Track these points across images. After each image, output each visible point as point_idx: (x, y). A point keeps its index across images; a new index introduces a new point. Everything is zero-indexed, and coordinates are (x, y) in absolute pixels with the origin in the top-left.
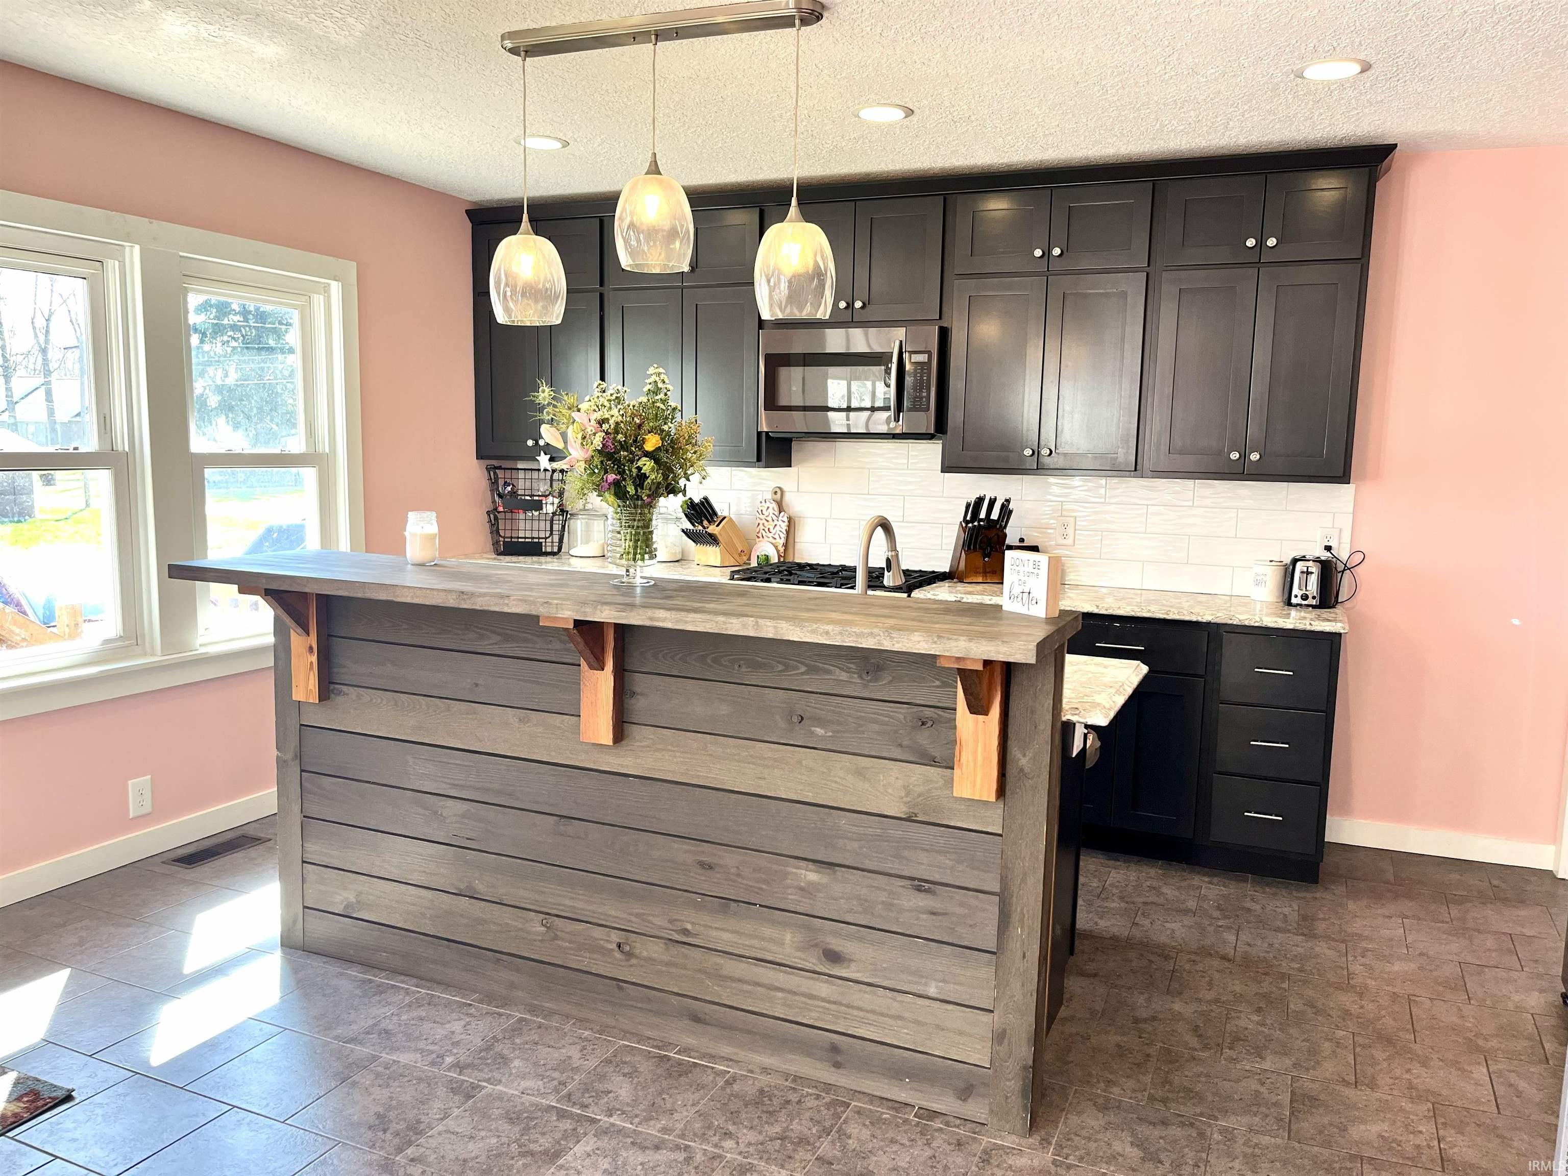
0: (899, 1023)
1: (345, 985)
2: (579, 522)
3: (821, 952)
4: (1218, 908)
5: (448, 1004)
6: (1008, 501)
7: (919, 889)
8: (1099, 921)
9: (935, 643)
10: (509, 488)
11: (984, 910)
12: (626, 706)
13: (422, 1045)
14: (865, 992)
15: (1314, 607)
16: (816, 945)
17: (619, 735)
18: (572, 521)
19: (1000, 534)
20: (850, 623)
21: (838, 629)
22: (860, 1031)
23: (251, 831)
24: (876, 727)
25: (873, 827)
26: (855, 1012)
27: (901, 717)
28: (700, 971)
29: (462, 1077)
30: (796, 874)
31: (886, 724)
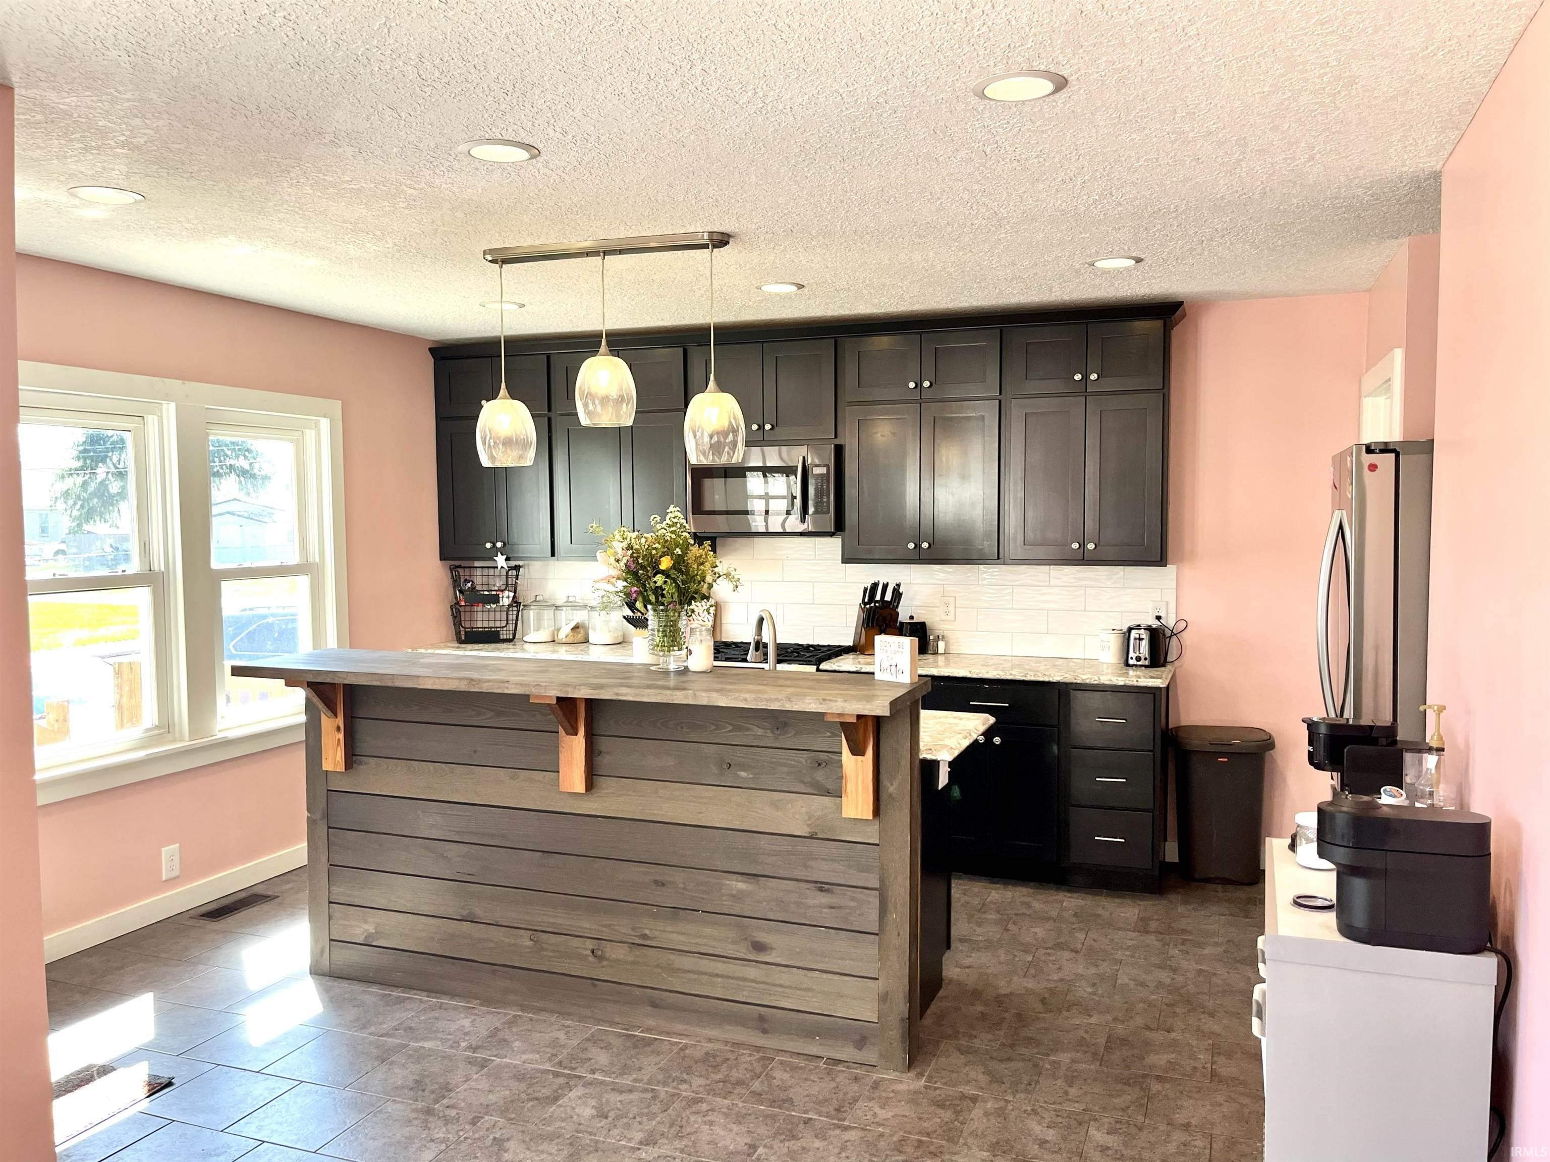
0: (810, 994)
1: (369, 999)
2: (531, 612)
3: (750, 944)
4: (1075, 915)
5: (455, 1008)
6: (898, 585)
7: (821, 890)
8: (976, 928)
9: (821, 704)
10: (469, 585)
11: (869, 902)
12: (594, 762)
13: (440, 1035)
14: (783, 972)
15: (1146, 666)
16: (746, 939)
17: (590, 785)
18: (525, 612)
19: (893, 612)
20: (763, 692)
21: (753, 696)
22: (782, 1003)
23: (260, 890)
24: (786, 769)
25: (785, 845)
26: (778, 989)
27: (803, 761)
28: (657, 966)
29: (475, 1055)
30: (729, 885)
31: (793, 767)
